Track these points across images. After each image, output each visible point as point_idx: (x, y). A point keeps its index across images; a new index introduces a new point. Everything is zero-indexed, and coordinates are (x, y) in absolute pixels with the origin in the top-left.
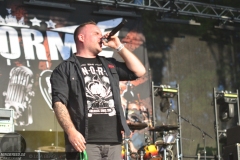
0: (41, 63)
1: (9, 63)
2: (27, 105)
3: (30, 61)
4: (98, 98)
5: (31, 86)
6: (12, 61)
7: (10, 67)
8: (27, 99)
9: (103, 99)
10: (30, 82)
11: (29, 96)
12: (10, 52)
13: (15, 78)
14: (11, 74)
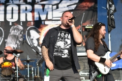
0: (28, 23)
1: (11, 24)
2: (18, 46)
3: (23, 22)
4: (58, 48)
5: (21, 35)
6: (12, 23)
7: (11, 26)
8: (18, 42)
9: (61, 49)
10: (21, 33)
11: (19, 41)
12: (12, 18)
13: (13, 32)
14: (11, 30)
